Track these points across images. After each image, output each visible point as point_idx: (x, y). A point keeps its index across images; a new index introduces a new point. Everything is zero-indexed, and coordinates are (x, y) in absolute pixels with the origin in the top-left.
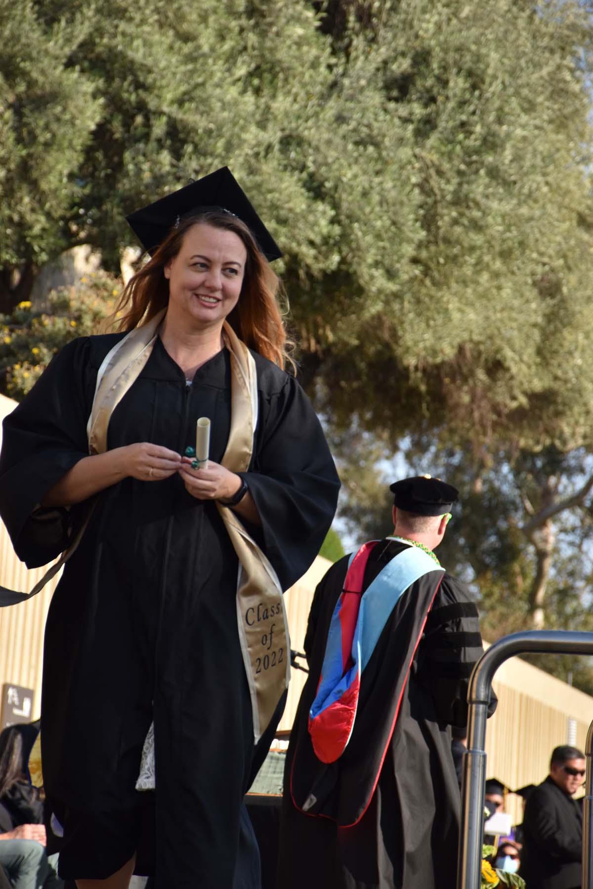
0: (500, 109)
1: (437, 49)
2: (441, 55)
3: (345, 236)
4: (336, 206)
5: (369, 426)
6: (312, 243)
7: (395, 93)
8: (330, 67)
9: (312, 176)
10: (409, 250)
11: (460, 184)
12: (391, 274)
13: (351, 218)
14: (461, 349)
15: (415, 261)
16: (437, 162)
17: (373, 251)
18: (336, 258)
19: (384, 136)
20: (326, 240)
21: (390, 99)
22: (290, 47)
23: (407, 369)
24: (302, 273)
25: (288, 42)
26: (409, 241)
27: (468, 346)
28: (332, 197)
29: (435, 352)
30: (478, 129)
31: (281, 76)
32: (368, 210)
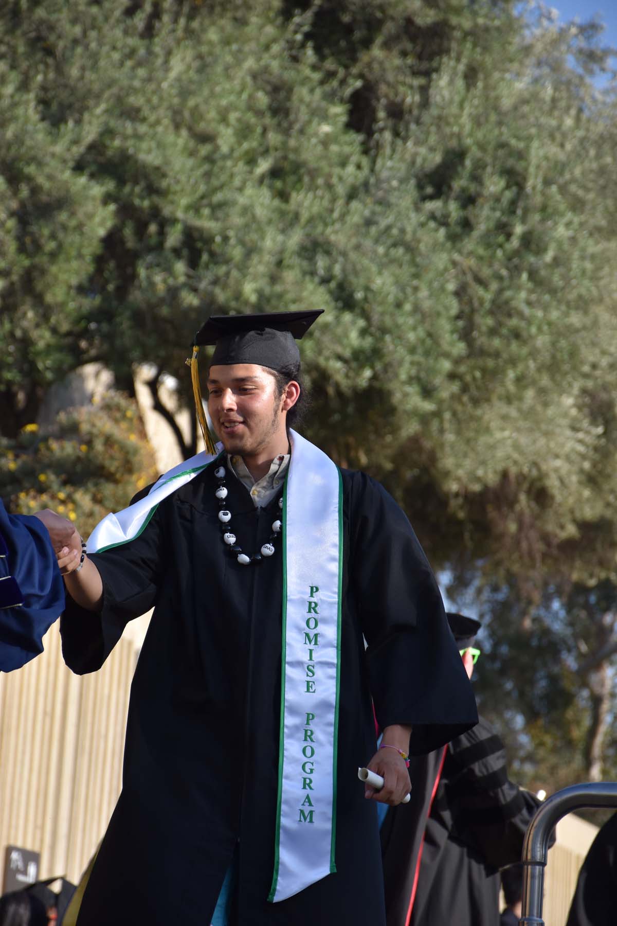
0: (543, 209)
1: (474, 148)
2: (478, 154)
3: (376, 353)
4: (366, 315)
6: (340, 358)
7: (430, 191)
8: (359, 167)
9: (341, 286)
10: (446, 366)
11: (501, 291)
12: (427, 392)
13: (384, 331)
14: (505, 475)
16: (475, 268)
17: (406, 365)
18: (367, 373)
19: (419, 241)
20: (356, 354)
21: (424, 199)
22: (315, 146)
23: (447, 495)
24: (331, 390)
25: (313, 140)
26: (447, 355)
27: (513, 471)
28: (363, 309)
30: (519, 229)
31: (306, 179)
32: (401, 320)
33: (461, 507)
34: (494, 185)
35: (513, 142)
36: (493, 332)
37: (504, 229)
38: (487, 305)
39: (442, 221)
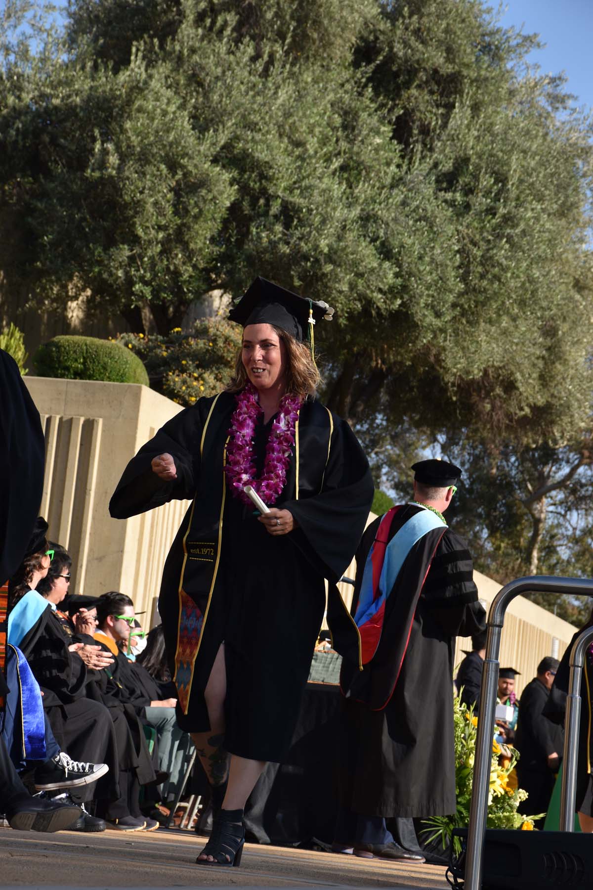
0: (518, 199)
1: (474, 157)
2: (477, 161)
3: (405, 288)
4: (400, 266)
5: (418, 425)
6: (380, 290)
7: (444, 185)
8: (399, 166)
9: (383, 244)
10: (451, 298)
11: (488, 250)
12: (438, 315)
13: (410, 274)
14: (486, 372)
15: (454, 305)
16: (471, 235)
17: (425, 297)
18: (399, 302)
19: (436, 217)
20: (391, 289)
21: (440, 190)
22: (371, 151)
23: (447, 384)
24: (374, 312)
25: (370, 148)
26: (451, 291)
27: (491, 370)
28: (397, 259)
29: (468, 373)
30: (502, 211)
31: (364, 173)
32: (422, 268)
33: (455, 394)
34: (486, 181)
35: (500, 154)
36: (482, 277)
37: (491, 211)
38: (478, 259)
39: (451, 203)
